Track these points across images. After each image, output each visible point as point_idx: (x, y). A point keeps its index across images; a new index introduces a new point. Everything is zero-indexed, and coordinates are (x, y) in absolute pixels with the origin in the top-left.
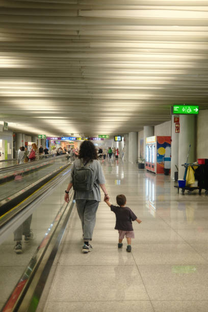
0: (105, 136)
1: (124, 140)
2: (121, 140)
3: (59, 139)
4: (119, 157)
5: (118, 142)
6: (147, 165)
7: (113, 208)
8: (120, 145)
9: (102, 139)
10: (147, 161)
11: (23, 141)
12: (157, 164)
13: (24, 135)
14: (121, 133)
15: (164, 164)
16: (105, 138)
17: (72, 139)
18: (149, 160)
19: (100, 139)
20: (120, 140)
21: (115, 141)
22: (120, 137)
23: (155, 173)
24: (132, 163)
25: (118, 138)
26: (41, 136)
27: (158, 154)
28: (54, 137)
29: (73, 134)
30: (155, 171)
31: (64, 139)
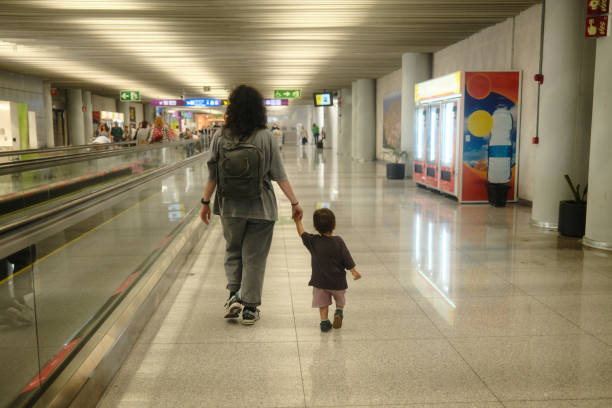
0: (291, 92)
1: (340, 103)
2: (332, 104)
3: (181, 103)
4: (324, 145)
5: (321, 109)
6: (418, 169)
7: (307, 239)
8: (327, 116)
9: (285, 102)
10: (420, 155)
11: (85, 108)
12: (465, 170)
13: (89, 93)
14: (332, 83)
15: (487, 169)
16: (290, 99)
17: (212, 103)
18: (427, 153)
19: (279, 102)
20: (329, 102)
21: (316, 106)
22: (328, 96)
23: (454, 198)
24: (362, 161)
25: (323, 99)
26: (128, 93)
27: (467, 133)
28: (167, 98)
29: (207, 89)
30: (457, 192)
31: (192, 103)
